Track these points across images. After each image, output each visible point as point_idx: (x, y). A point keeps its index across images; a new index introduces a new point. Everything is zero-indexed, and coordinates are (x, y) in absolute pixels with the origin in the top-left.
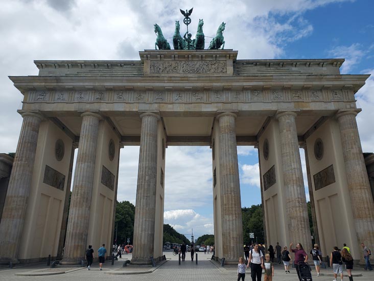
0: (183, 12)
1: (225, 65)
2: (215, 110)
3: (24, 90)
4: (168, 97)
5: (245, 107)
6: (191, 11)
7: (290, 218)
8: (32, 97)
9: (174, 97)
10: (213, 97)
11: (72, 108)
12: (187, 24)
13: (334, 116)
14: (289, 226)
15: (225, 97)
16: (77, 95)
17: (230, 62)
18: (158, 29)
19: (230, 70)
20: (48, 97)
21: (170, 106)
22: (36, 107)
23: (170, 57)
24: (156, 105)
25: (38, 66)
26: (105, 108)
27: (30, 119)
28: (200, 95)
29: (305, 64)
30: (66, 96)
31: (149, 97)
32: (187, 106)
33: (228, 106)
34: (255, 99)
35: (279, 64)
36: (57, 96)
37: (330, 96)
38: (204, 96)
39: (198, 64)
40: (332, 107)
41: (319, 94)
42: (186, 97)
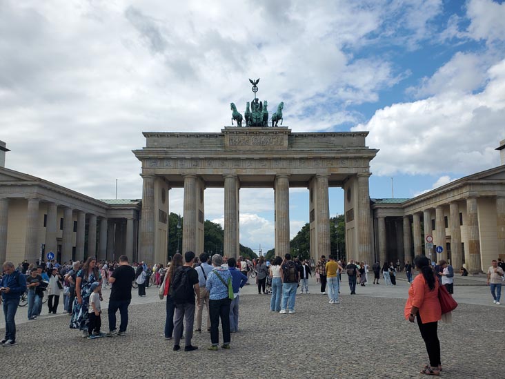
0: (251, 81)
1: (282, 139)
2: (275, 173)
3: (140, 159)
4: (242, 164)
5: (295, 172)
6: (258, 81)
7: (319, 244)
8: (148, 164)
9: (247, 164)
10: (274, 164)
11: (177, 172)
12: (255, 92)
13: (355, 176)
14: (319, 248)
15: (281, 164)
16: (179, 163)
17: (286, 137)
18: (233, 107)
19: (286, 143)
20: (159, 164)
21: (244, 171)
22: (151, 171)
23: (243, 133)
24: (235, 170)
25: (145, 136)
26: (200, 172)
27: (149, 180)
28: (265, 162)
29: (341, 135)
30: (171, 163)
31: (229, 164)
32: (256, 170)
33: (283, 171)
34: (302, 165)
35: (322, 135)
36: (165, 163)
37: (353, 163)
38: (267, 163)
39: (263, 138)
40: (353, 171)
41: (346, 161)
42: (254, 164)
